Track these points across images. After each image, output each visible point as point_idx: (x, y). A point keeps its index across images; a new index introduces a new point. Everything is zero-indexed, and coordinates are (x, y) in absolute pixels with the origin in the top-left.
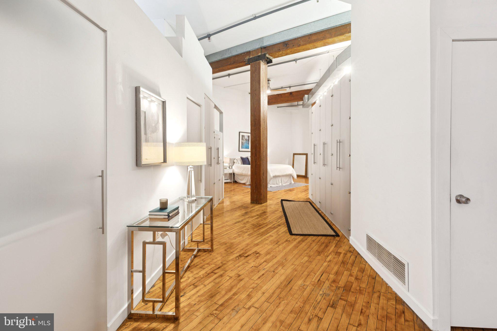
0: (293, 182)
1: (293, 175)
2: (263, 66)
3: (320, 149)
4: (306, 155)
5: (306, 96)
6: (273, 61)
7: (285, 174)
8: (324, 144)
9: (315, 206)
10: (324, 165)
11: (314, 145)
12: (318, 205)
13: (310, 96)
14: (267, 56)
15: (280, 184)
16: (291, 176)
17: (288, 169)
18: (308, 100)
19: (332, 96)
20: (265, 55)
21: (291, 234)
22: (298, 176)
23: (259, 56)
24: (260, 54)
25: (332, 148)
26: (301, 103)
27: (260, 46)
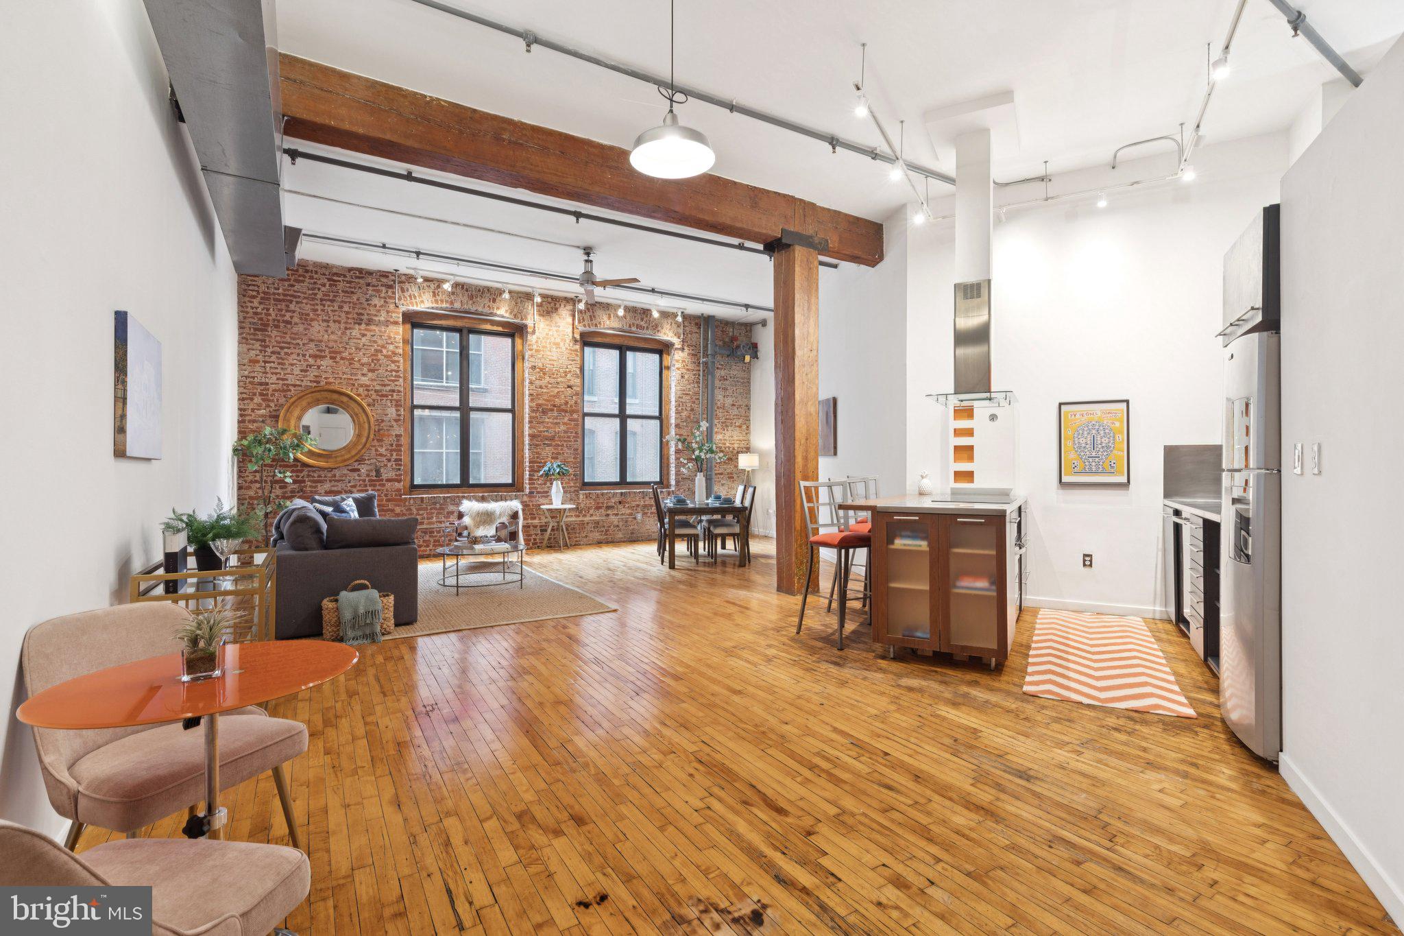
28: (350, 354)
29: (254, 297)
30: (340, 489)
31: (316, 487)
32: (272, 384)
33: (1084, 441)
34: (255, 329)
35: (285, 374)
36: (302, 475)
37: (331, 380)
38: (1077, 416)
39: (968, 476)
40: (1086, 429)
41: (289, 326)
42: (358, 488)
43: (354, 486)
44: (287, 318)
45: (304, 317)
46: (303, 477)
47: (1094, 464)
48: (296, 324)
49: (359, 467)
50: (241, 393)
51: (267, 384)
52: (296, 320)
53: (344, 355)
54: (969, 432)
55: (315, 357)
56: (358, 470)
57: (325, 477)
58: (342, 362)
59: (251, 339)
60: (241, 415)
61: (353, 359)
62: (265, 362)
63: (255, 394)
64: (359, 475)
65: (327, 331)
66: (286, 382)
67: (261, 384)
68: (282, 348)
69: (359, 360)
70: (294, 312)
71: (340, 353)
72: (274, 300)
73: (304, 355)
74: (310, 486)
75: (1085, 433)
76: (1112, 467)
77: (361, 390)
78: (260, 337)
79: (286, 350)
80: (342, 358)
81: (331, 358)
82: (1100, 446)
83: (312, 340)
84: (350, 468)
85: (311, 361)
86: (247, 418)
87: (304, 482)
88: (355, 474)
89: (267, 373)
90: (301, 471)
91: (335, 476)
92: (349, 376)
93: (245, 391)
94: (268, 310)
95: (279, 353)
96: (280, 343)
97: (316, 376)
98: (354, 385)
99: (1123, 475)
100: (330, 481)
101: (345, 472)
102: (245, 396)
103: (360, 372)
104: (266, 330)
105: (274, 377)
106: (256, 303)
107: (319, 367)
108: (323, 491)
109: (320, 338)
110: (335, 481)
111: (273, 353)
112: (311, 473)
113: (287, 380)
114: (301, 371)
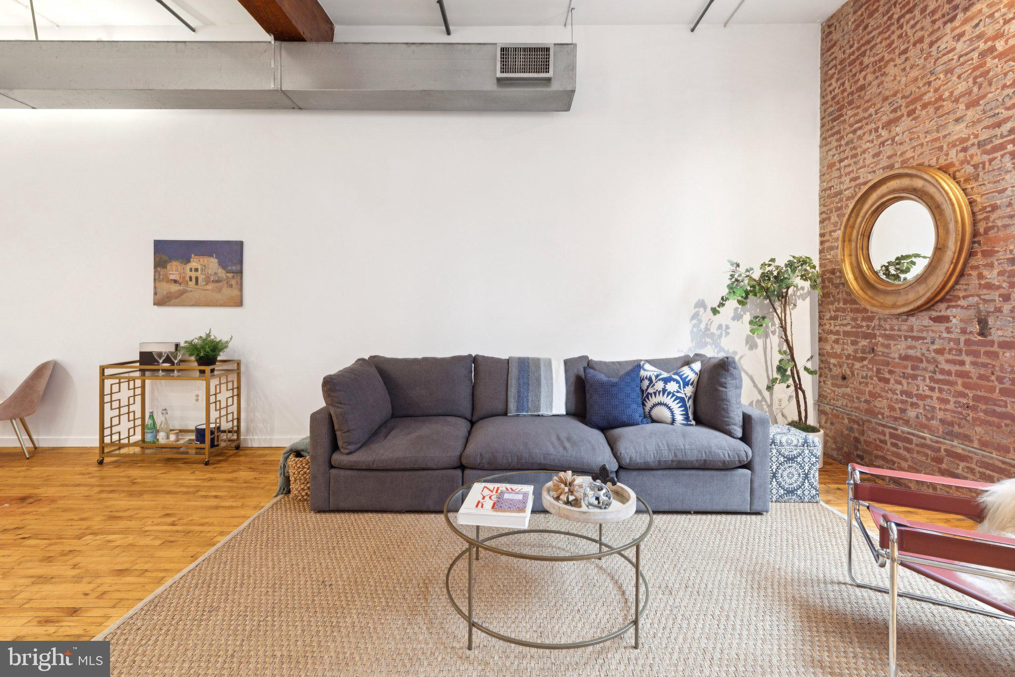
28: (936, 90)
29: (832, 77)
30: (919, 354)
31: (888, 346)
32: (846, 190)
34: (834, 120)
35: (858, 169)
36: (873, 324)
37: (909, 154)
41: (862, 93)
42: (950, 357)
43: (940, 352)
44: (861, 82)
45: (880, 67)
46: (874, 329)
48: (869, 84)
49: (948, 312)
50: (821, 213)
51: (840, 193)
52: (870, 77)
53: (926, 98)
55: (888, 125)
56: (946, 319)
57: (899, 330)
58: (924, 112)
59: (829, 137)
60: (822, 243)
61: (940, 98)
62: (841, 161)
63: (831, 212)
64: (948, 330)
65: (904, 70)
66: (858, 182)
67: (837, 194)
68: (854, 132)
69: (952, 93)
70: (867, 66)
71: (919, 98)
72: (850, 65)
73: (876, 130)
74: (883, 345)
77: (953, 153)
78: (836, 129)
79: (859, 133)
80: (924, 106)
81: (909, 114)
83: (886, 99)
84: (934, 314)
85: (884, 133)
86: (827, 245)
87: (874, 336)
88: (942, 327)
89: (840, 177)
90: (871, 319)
91: (911, 329)
92: (935, 135)
93: (825, 209)
94: (843, 84)
95: (852, 141)
96: (851, 126)
97: (889, 157)
98: (941, 148)
100: (906, 338)
101: (927, 322)
102: (824, 216)
103: (952, 117)
104: (841, 115)
105: (847, 179)
106: (833, 81)
107: (893, 139)
108: (896, 356)
109: (896, 88)
110: (917, 339)
111: (847, 144)
112: (882, 323)
113: (858, 178)
114: (874, 156)
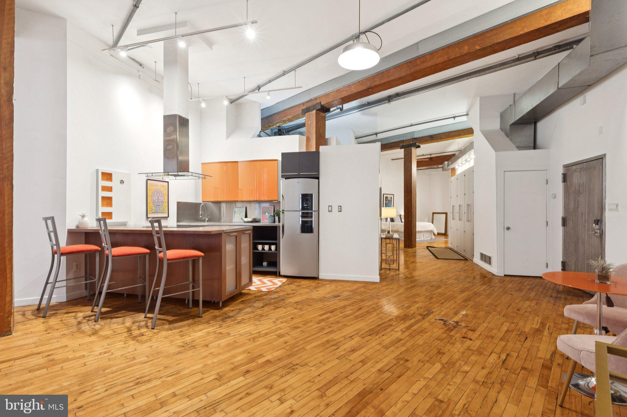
0: (433, 237)
1: (433, 231)
2: (414, 150)
3: (457, 210)
4: (446, 214)
5: (446, 163)
6: (421, 147)
7: (427, 230)
8: (460, 206)
9: (454, 250)
10: (460, 220)
11: (453, 206)
12: (456, 249)
13: (450, 162)
14: (417, 144)
15: (423, 239)
16: (431, 232)
17: (430, 226)
18: (448, 166)
19: (465, 176)
20: (415, 143)
21: (437, 258)
22: (439, 234)
23: (411, 144)
24: (412, 143)
25: (464, 209)
26: (441, 166)
27: (411, 138)
33: (155, 198)
38: (153, 186)
39: (110, 215)
40: (156, 192)
47: (158, 209)
54: (110, 189)
75: (156, 194)
76: (164, 210)
82: (160, 201)
99: (166, 213)
